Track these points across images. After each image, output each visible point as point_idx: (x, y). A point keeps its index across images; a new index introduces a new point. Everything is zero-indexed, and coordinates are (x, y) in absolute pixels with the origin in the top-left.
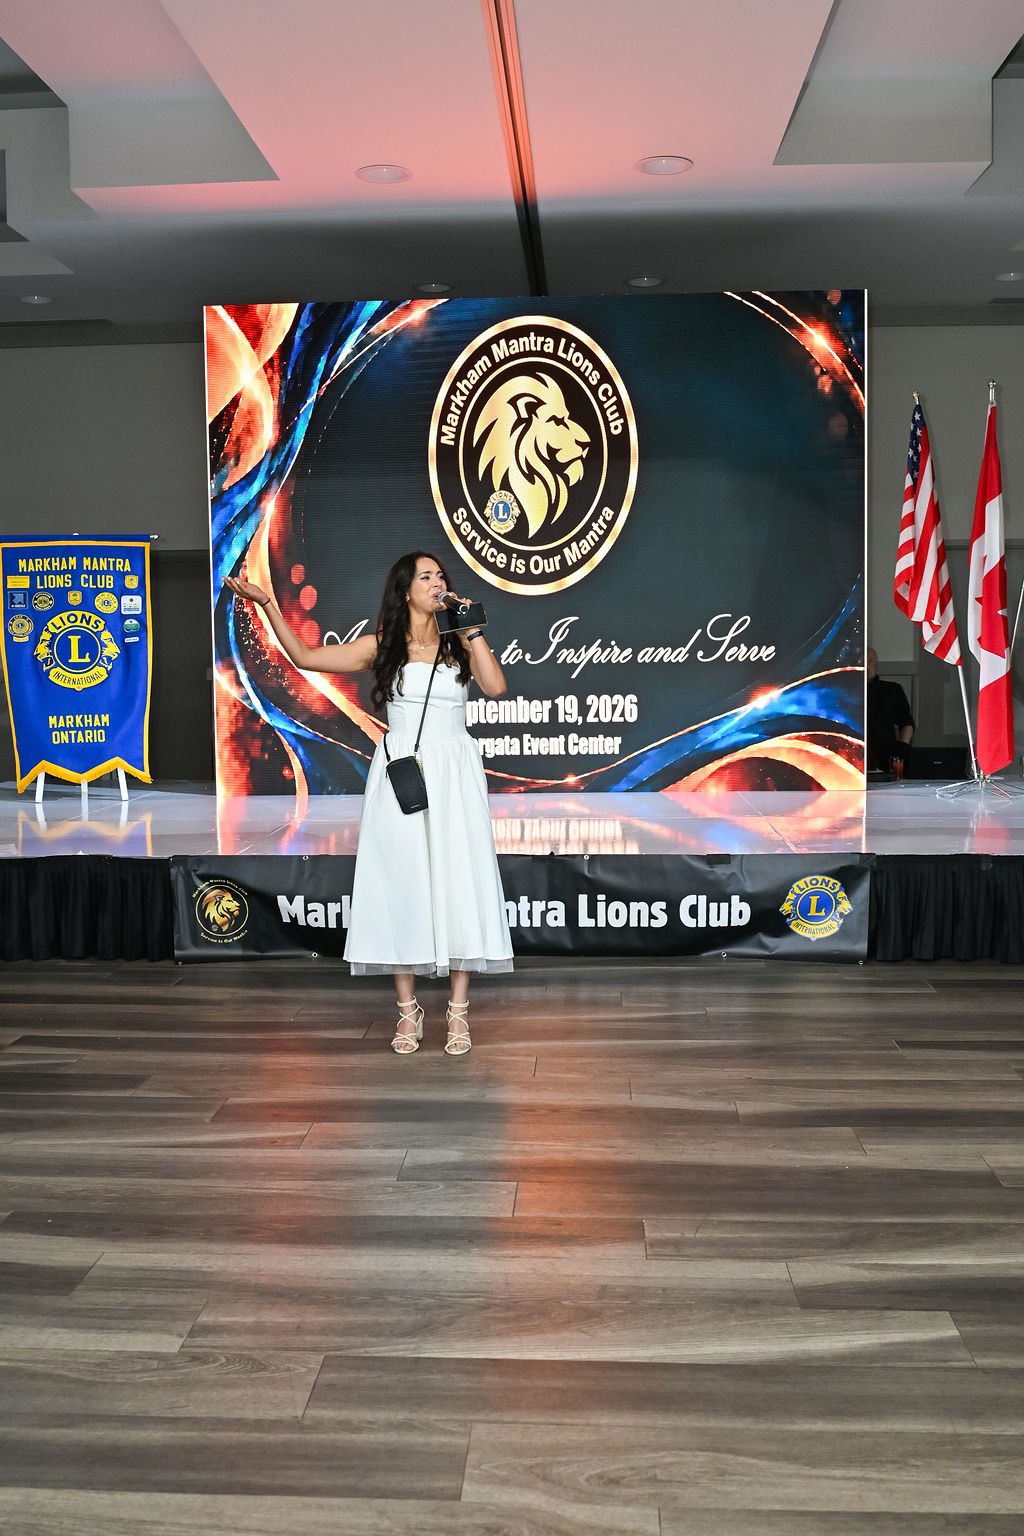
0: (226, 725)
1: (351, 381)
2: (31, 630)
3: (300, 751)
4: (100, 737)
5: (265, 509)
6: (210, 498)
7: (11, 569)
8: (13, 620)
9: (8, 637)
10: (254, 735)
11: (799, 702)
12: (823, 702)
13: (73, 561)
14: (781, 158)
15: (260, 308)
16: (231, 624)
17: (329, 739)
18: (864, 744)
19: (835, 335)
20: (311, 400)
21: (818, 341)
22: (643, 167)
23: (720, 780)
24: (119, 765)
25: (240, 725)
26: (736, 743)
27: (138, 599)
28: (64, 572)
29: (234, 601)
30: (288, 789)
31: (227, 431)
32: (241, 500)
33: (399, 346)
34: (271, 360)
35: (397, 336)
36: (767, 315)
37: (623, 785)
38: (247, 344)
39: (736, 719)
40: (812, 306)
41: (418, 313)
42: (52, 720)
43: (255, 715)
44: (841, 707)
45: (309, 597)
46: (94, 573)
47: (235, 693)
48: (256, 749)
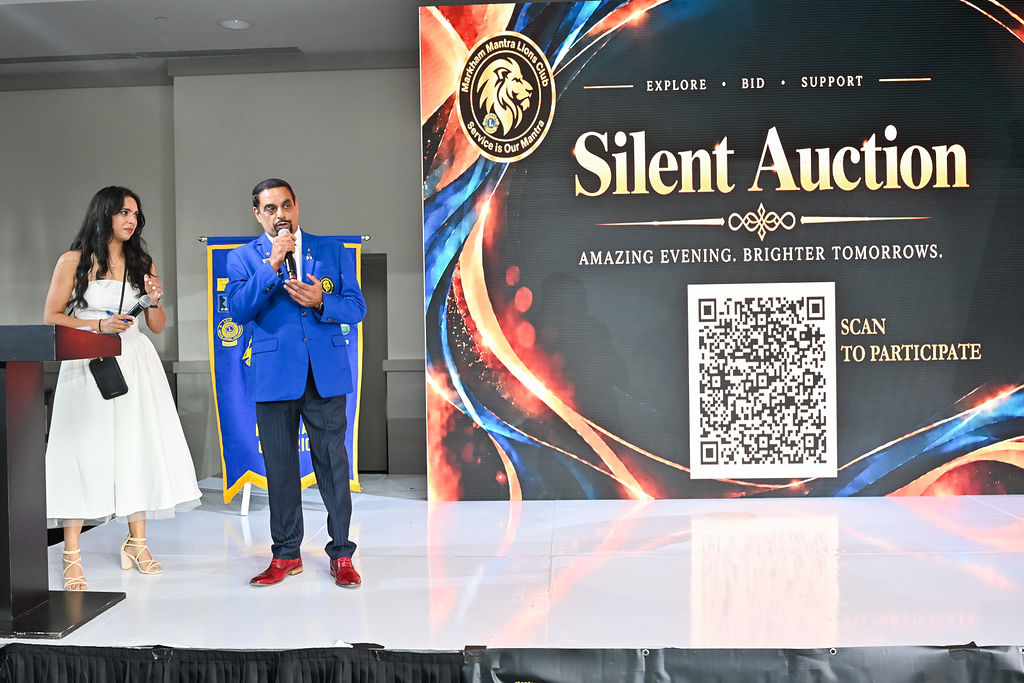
0: (437, 429)
1: (570, 82)
2: (240, 334)
3: (514, 455)
5: (479, 211)
6: (423, 200)
7: (220, 271)
8: (223, 324)
9: (217, 340)
10: (467, 440)
15: (476, 9)
16: (443, 327)
17: (544, 443)
23: (950, 483)
25: (452, 429)
26: (965, 446)
29: (447, 304)
30: (502, 494)
31: (441, 132)
32: (457, 200)
33: (618, 46)
35: (617, 35)
36: (990, 16)
37: (849, 489)
38: (463, 45)
39: (965, 422)
41: (637, 14)
43: (468, 420)
45: (524, 299)
47: (446, 396)
48: (468, 451)
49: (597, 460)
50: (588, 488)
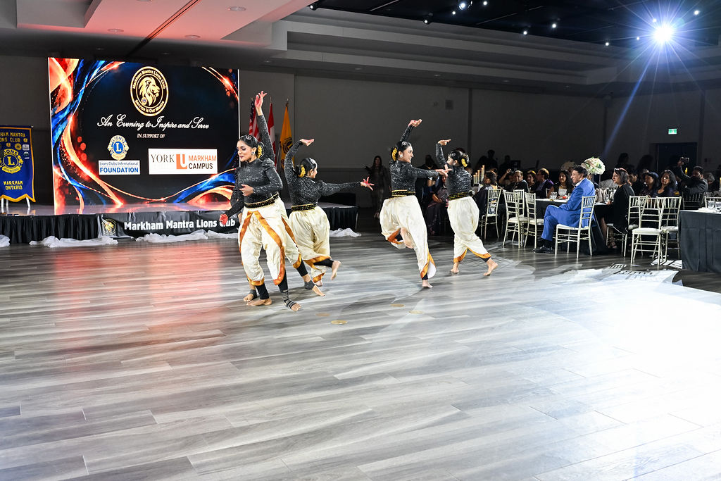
0: (57, 184)
1: (95, 84)
3: (81, 192)
4: (20, 187)
5: (69, 120)
6: (51, 116)
10: (66, 187)
11: (224, 178)
12: (229, 178)
13: (7, 134)
14: (223, 38)
15: (66, 60)
16: (58, 154)
17: (89, 188)
19: (231, 81)
21: (226, 82)
22: (187, 36)
23: (203, 199)
24: (26, 196)
25: (62, 184)
26: (207, 189)
27: (28, 146)
28: (5, 137)
29: (59, 147)
30: (78, 203)
31: (56, 96)
32: (61, 117)
33: (110, 74)
34: (70, 76)
35: (109, 71)
36: (212, 74)
37: (177, 201)
38: (63, 70)
39: (207, 183)
40: (226, 74)
41: (116, 65)
42: (5, 183)
43: (67, 182)
45: (83, 146)
46: (14, 137)
47: (60, 175)
48: (67, 191)
49: (106, 193)
50: (104, 201)
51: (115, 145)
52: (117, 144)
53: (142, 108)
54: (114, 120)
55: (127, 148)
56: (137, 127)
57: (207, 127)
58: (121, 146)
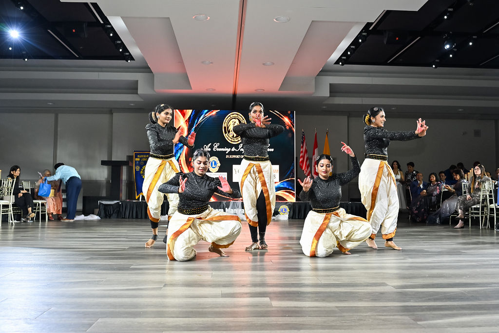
1: (201, 124)
2: (140, 168)
7: (136, 157)
8: (136, 167)
9: (135, 170)
11: (283, 185)
12: (287, 185)
14: (280, 90)
15: (185, 110)
18: (295, 192)
19: (289, 119)
20: (194, 127)
21: (286, 120)
22: (256, 90)
33: (211, 119)
34: (187, 120)
35: (210, 116)
36: (277, 115)
38: (182, 117)
40: (286, 115)
41: (214, 112)
44: (291, 186)
51: (212, 163)
52: (213, 162)
53: (230, 139)
54: (211, 147)
55: (219, 164)
56: (226, 151)
57: (272, 150)
58: (215, 163)
